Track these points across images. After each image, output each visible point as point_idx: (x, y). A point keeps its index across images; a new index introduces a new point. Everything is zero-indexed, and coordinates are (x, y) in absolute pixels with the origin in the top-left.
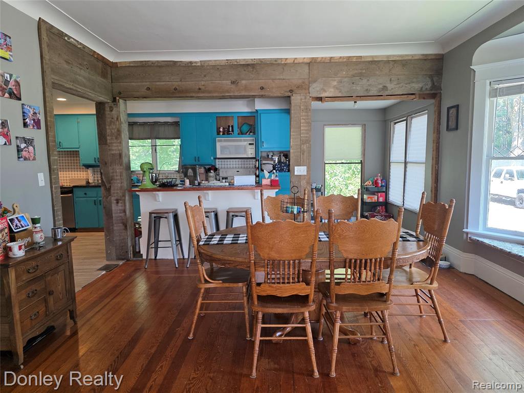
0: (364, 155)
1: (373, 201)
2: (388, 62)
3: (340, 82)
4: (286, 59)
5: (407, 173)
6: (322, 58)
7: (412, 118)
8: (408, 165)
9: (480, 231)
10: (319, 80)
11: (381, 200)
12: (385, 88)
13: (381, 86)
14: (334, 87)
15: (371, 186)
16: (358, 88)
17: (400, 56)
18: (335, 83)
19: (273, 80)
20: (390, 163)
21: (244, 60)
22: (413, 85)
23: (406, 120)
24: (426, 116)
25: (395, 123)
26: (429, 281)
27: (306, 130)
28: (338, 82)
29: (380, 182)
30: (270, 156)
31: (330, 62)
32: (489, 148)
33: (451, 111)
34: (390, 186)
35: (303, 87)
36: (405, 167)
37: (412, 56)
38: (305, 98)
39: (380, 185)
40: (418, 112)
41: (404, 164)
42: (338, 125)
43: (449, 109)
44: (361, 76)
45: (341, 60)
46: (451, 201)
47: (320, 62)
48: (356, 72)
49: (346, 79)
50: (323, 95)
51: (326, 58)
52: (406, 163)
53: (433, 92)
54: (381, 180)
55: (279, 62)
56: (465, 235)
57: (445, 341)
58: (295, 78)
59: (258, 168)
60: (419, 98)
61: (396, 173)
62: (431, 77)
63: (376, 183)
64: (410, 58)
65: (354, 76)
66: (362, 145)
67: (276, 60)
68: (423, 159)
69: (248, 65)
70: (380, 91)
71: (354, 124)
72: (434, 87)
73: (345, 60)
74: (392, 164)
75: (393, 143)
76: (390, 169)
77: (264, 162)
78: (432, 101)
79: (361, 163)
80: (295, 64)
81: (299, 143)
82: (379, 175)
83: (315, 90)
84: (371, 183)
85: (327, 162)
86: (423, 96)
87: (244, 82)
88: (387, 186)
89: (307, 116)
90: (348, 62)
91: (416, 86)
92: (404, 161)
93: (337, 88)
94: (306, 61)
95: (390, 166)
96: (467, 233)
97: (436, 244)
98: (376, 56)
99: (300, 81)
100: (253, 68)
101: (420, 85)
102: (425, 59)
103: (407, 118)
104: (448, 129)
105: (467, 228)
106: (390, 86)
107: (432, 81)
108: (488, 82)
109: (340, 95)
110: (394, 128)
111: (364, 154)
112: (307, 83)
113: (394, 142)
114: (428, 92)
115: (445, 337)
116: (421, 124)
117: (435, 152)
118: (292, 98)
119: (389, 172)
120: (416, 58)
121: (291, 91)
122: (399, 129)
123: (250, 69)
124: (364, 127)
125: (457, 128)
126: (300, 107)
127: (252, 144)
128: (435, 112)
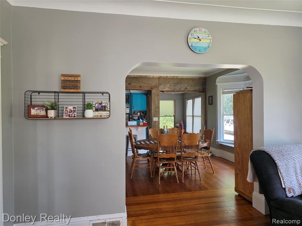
0: (175, 113)
2: (187, 79)
3: (170, 85)
4: (150, 76)
5: (194, 120)
6: (164, 76)
7: (195, 98)
8: (194, 117)
9: (222, 141)
10: (163, 84)
12: (186, 88)
13: (185, 88)
14: (168, 87)
16: (177, 88)
17: (192, 77)
18: (168, 86)
19: (145, 83)
20: (186, 116)
21: (134, 75)
22: (196, 87)
24: (201, 98)
25: (188, 100)
26: (208, 154)
27: (158, 103)
28: (169, 85)
30: (136, 113)
31: (166, 78)
32: (223, 111)
33: (210, 98)
34: (187, 126)
35: (157, 87)
36: (193, 118)
37: (196, 77)
38: (157, 91)
40: (198, 97)
41: (192, 117)
42: (164, 100)
43: (209, 97)
44: (178, 83)
45: (170, 77)
46: (213, 128)
47: (163, 78)
48: (176, 82)
49: (172, 85)
50: (164, 90)
51: (165, 76)
52: (193, 116)
53: (203, 90)
54: (183, 123)
55: (147, 77)
56: (217, 143)
57: (214, 173)
58: (153, 83)
59: (131, 118)
60: (199, 92)
61: (189, 120)
62: (202, 85)
63: (181, 125)
64: (195, 78)
65: (175, 83)
66: (174, 109)
67: (146, 76)
68: (200, 115)
69: (135, 77)
70: (185, 89)
71: (170, 100)
72: (203, 88)
73: (172, 77)
74: (187, 117)
76: (186, 119)
77: (134, 115)
78: (203, 93)
79: (174, 116)
80: (153, 78)
81: (155, 108)
82: (182, 121)
83: (161, 88)
84: (179, 125)
86: (200, 92)
87: (133, 84)
88: (185, 126)
89: (158, 98)
90: (173, 78)
91: (197, 88)
93: (169, 88)
94: (157, 77)
95: (186, 117)
96: (218, 142)
97: (209, 142)
98: (183, 77)
99: (155, 84)
100: (137, 79)
101: (199, 88)
102: (200, 78)
103: (193, 98)
104: (209, 104)
105: (217, 140)
106: (188, 88)
107: (203, 86)
108: (221, 89)
109: (170, 90)
110: (187, 102)
112: (158, 85)
114: (201, 90)
115: (213, 172)
116: (198, 101)
117: (205, 112)
118: (152, 91)
120: (197, 78)
121: (152, 88)
122: (189, 102)
123: (136, 79)
124: (175, 101)
125: (212, 104)
126: (155, 94)
127: (128, 107)
128: (204, 97)
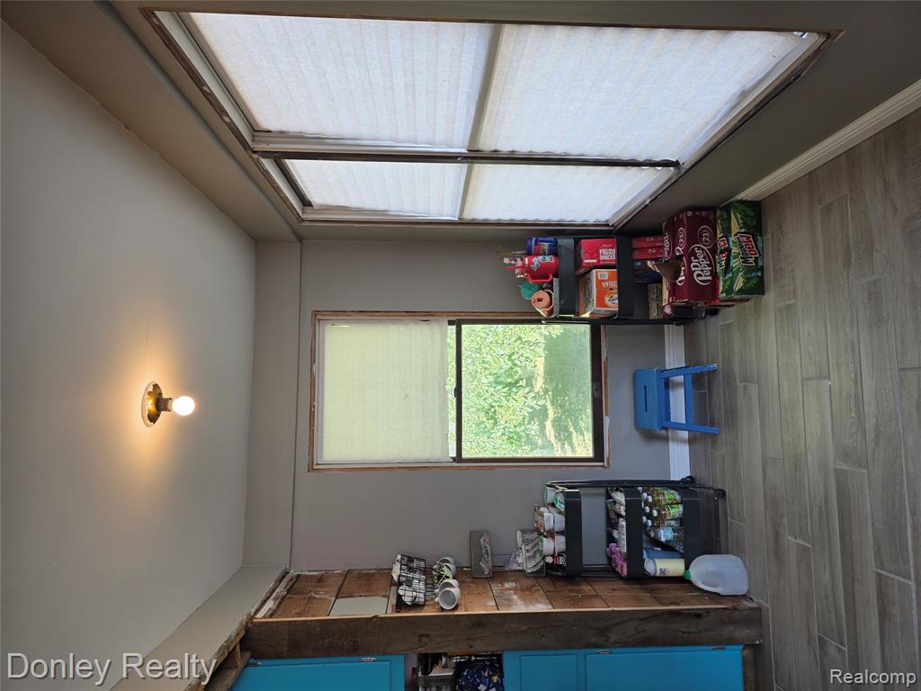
0: (429, 314)
1: (614, 284)
7: (255, 130)
8: (487, 144)
11: (608, 254)
15: (555, 295)
20: (461, 223)
23: (279, 158)
25: (306, 203)
29: (537, 260)
36: (494, 158)
39: (549, 259)
41: (477, 167)
42: (312, 415)
52: (474, 157)
54: (529, 254)
63: (542, 276)
71: (313, 355)
74: (469, 216)
75: (383, 212)
82: (506, 261)
84: (544, 295)
85: (453, 454)
88: (553, 232)
92: (465, 166)
95: (473, 223)
111: (425, 316)
113: (381, 207)
119: (498, 224)
124: (319, 316)
